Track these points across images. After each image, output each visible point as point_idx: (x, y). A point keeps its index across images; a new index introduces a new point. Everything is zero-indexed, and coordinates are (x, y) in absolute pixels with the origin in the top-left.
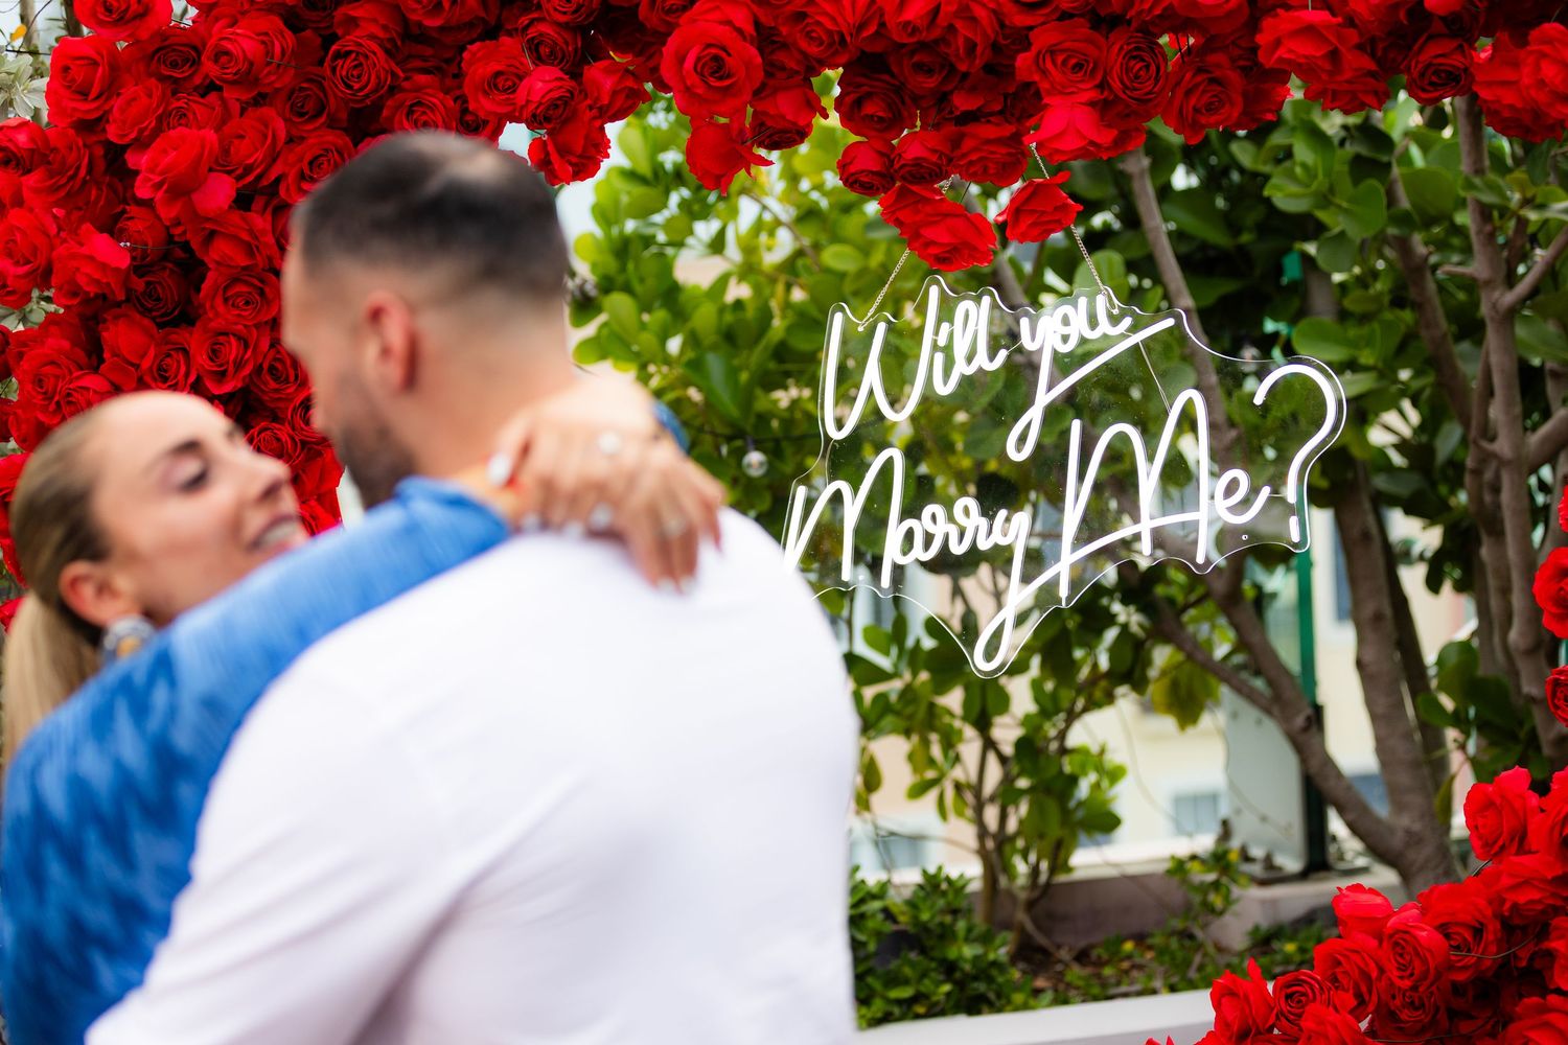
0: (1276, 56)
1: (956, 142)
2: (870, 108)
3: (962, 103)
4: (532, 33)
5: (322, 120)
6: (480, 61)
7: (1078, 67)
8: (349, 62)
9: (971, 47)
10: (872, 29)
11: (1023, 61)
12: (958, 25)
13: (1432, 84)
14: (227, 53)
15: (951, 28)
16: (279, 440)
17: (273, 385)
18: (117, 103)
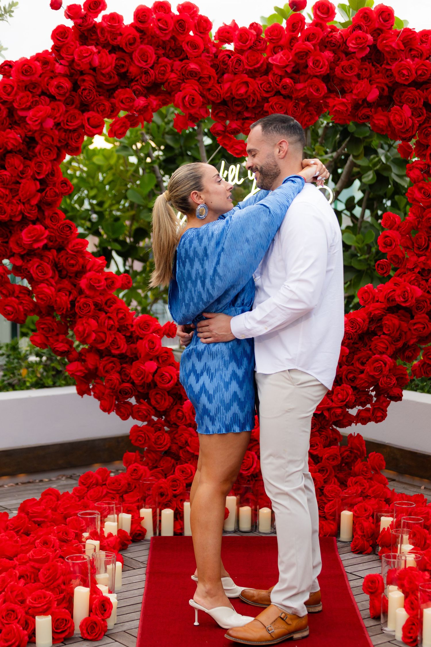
0: (335, 109)
1: (243, 124)
2: (222, 114)
3: (246, 114)
4: (134, 88)
5: (74, 106)
6: (121, 94)
7: (281, 108)
8: (87, 92)
9: (253, 100)
10: (229, 94)
11: (266, 105)
12: (251, 95)
13: (363, 119)
14: (62, 87)
15: (249, 96)
16: (55, 192)
17: (51, 177)
18: (18, 98)
